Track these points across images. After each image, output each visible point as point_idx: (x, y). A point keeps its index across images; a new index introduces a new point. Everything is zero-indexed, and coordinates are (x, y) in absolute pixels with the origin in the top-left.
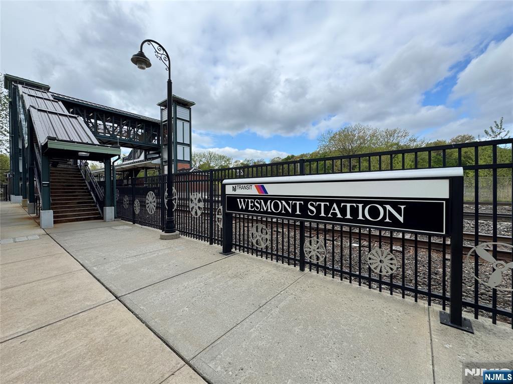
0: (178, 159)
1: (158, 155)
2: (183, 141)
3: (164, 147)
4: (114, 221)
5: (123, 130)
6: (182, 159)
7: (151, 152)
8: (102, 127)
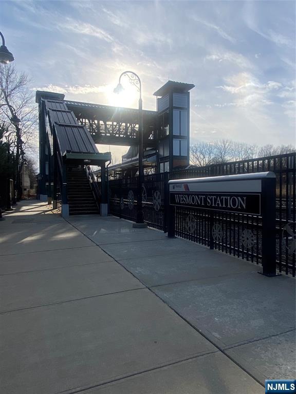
0: (174, 154)
1: (155, 152)
2: (180, 134)
3: (159, 141)
4: (108, 215)
5: (121, 127)
6: (179, 155)
7: (147, 149)
8: (104, 127)
